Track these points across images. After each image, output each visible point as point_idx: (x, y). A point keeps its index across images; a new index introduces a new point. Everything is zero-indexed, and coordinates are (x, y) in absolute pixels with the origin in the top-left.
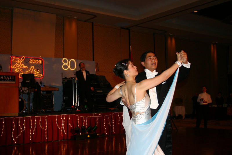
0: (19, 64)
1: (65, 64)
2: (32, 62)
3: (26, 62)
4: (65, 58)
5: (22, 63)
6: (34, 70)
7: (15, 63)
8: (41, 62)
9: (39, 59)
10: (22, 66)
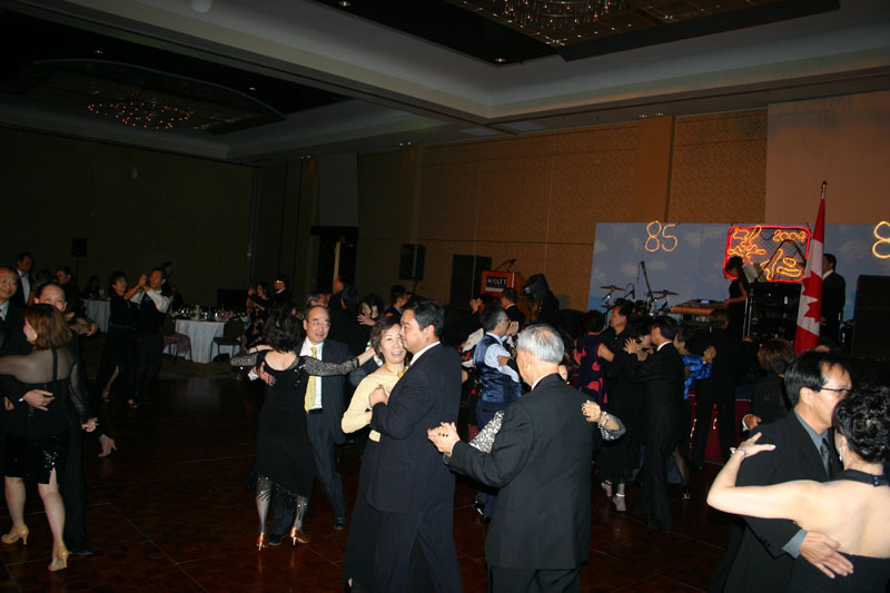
0: (747, 244)
1: (884, 240)
2: (778, 237)
3: (766, 240)
4: (883, 223)
5: (754, 242)
6: (781, 260)
7: (737, 242)
8: (803, 238)
9: (798, 230)
10: (754, 250)
